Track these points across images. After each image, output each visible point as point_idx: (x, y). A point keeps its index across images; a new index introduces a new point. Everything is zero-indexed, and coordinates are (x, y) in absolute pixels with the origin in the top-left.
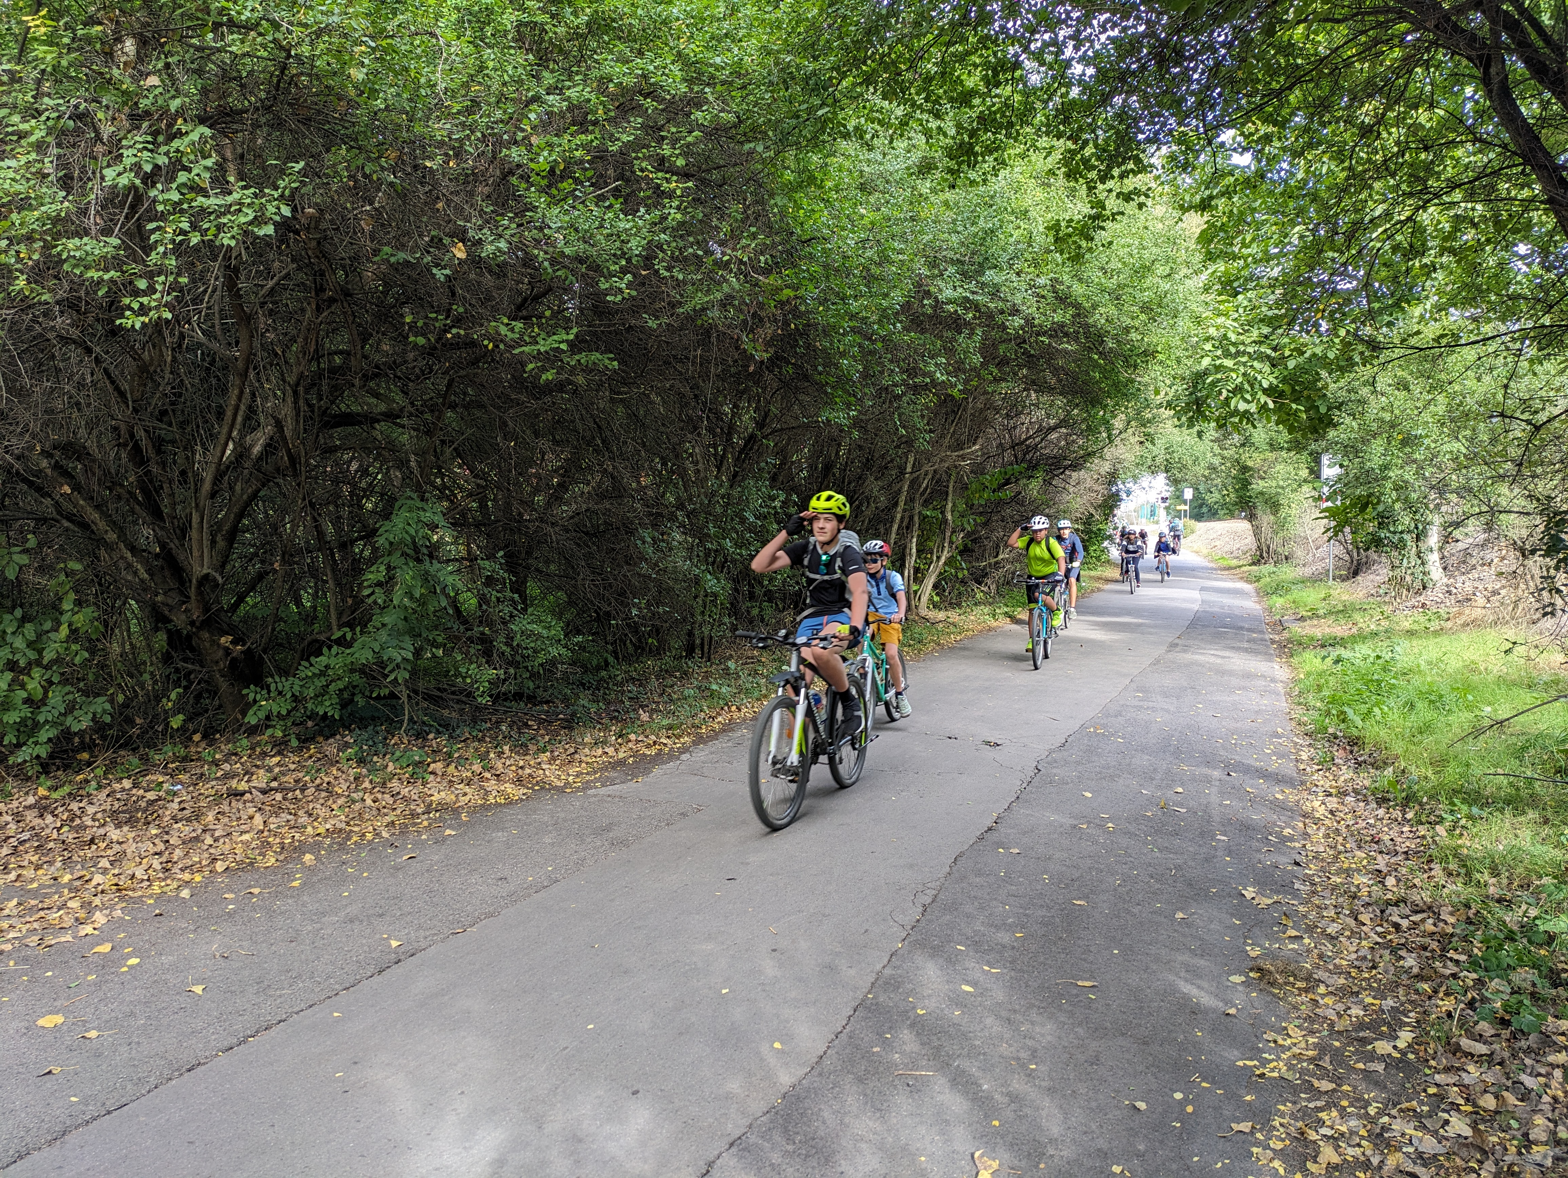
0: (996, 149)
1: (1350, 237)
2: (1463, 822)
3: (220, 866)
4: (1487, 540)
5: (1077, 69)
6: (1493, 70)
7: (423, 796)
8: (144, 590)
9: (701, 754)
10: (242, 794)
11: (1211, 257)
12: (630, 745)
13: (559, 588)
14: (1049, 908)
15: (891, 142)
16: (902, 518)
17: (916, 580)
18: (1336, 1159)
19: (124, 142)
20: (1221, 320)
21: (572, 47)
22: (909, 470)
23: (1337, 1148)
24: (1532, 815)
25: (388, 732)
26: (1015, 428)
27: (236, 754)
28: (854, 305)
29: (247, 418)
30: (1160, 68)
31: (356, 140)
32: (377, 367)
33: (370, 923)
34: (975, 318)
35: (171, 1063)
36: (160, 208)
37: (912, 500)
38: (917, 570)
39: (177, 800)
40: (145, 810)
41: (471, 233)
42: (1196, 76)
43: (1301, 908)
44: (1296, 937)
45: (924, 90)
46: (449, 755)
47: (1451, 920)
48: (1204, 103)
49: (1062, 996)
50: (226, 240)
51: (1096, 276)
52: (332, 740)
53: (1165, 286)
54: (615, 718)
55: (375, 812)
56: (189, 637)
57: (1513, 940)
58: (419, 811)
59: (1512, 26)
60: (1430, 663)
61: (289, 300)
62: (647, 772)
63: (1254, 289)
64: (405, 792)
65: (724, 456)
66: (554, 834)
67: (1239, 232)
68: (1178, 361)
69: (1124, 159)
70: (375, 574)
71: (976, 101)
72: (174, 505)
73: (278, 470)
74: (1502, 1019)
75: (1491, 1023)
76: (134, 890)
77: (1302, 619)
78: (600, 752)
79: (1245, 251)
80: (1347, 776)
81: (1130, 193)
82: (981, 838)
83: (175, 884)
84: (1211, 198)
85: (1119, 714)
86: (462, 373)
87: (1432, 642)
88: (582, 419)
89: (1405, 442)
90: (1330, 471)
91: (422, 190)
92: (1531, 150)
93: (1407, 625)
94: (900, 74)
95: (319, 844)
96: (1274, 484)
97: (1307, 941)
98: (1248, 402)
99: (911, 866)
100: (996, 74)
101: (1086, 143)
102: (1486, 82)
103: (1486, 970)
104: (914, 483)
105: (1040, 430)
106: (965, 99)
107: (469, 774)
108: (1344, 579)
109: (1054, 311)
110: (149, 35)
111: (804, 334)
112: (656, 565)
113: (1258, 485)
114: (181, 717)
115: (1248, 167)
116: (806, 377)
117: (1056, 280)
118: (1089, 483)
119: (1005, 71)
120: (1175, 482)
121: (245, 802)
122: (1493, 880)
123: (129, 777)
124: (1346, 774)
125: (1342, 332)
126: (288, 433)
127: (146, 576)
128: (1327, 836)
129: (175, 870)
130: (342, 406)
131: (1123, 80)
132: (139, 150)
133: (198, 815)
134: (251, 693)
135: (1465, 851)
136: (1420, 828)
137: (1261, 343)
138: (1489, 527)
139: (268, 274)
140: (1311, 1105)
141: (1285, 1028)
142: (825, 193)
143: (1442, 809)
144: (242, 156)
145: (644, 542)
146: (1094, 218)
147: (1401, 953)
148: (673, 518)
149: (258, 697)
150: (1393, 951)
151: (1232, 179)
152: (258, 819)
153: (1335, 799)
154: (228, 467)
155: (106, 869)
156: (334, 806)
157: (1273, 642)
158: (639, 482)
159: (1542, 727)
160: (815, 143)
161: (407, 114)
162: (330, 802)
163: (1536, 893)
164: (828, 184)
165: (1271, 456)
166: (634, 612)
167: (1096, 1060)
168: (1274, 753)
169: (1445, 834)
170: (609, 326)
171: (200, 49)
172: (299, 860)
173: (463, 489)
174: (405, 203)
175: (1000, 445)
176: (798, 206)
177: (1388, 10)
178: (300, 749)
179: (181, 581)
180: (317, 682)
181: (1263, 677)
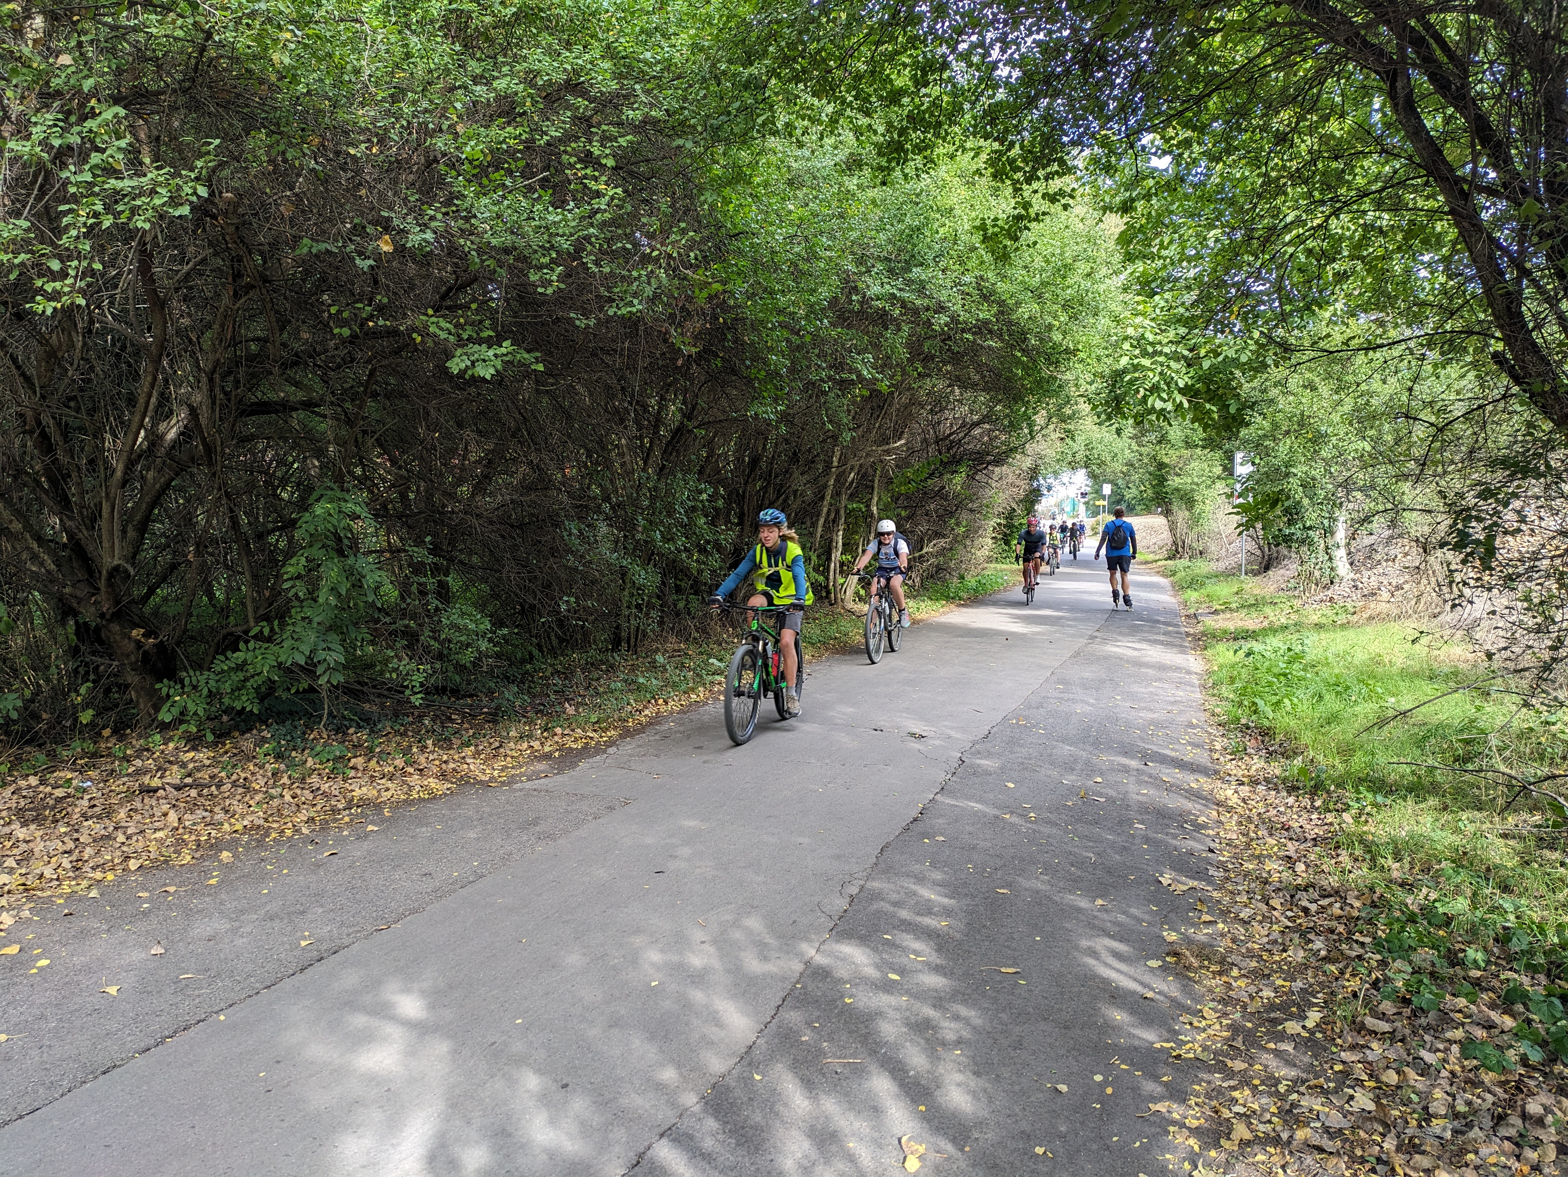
0: (926, 148)
1: (1265, 241)
2: (1368, 809)
3: (133, 865)
4: (1391, 537)
5: (1003, 71)
6: (1399, 85)
7: (343, 792)
8: (51, 581)
9: (629, 747)
10: (155, 790)
11: (1130, 258)
12: (556, 738)
13: (483, 580)
14: (973, 897)
15: (821, 139)
16: (829, 511)
17: (841, 573)
18: (1248, 1135)
19: (34, 120)
20: (1139, 320)
21: (499, 35)
22: (835, 464)
23: (1249, 1125)
24: (1433, 801)
25: (307, 726)
26: (939, 423)
27: (148, 750)
28: (782, 300)
29: (160, 405)
30: (1084, 72)
31: (278, 125)
32: (296, 355)
33: (291, 921)
34: (901, 314)
35: (85, 1066)
36: (72, 190)
37: (838, 494)
38: (842, 564)
39: (87, 797)
40: (53, 808)
41: (396, 222)
42: (1118, 81)
43: (1216, 894)
44: (1210, 922)
45: (854, 88)
46: (371, 749)
47: (1357, 904)
48: (1125, 110)
49: (986, 983)
50: (141, 223)
51: (1019, 274)
52: (248, 735)
53: (1086, 285)
54: (541, 711)
55: (294, 809)
56: (97, 630)
57: (1414, 922)
58: (340, 806)
59: (1418, 42)
60: (1337, 656)
61: (204, 285)
62: (573, 765)
63: (1171, 290)
64: (325, 787)
65: (650, 449)
66: (479, 828)
67: (1158, 234)
68: (1099, 360)
69: (1049, 161)
70: (295, 566)
71: (906, 100)
72: (82, 493)
73: (192, 459)
74: (1404, 998)
75: (1393, 1002)
76: (42, 890)
77: (1216, 612)
78: (525, 745)
79: (1164, 253)
80: (1258, 766)
81: (1055, 194)
82: (907, 829)
83: (85, 884)
84: (1132, 200)
85: (1040, 706)
86: (385, 362)
87: (1339, 635)
88: (508, 409)
90: (1243, 470)
91: (345, 176)
92: (1434, 161)
93: (1315, 618)
94: (830, 72)
95: (236, 841)
96: (1189, 480)
97: (1220, 925)
98: (1165, 401)
99: (838, 857)
100: (925, 74)
101: (1012, 144)
102: (1392, 95)
103: (1390, 951)
104: (841, 478)
105: (963, 425)
106: (894, 97)
107: (391, 769)
108: (1256, 574)
109: (979, 308)
110: (61, 12)
111: (732, 328)
112: (582, 557)
113: (1174, 482)
114: (91, 712)
115: (1166, 170)
116: (734, 372)
117: (982, 277)
118: (1011, 478)
119: (933, 72)
120: (1092, 476)
121: (158, 799)
122: (1397, 865)
123: (35, 774)
124: (1257, 764)
125: (1256, 334)
126: (203, 421)
127: (53, 567)
128: (1240, 823)
129: (86, 868)
130: (259, 394)
131: (1048, 83)
132: (50, 127)
133: (108, 812)
134: (163, 687)
135: (1370, 837)
136: (1328, 815)
137: (1178, 343)
138: (1393, 524)
139: (183, 258)
140: (1225, 1085)
141: (1201, 1011)
142: (754, 188)
143: (1349, 795)
144: (158, 139)
145: (570, 535)
146: (1019, 218)
147: (1309, 936)
148: (598, 510)
149: (172, 691)
150: (1303, 935)
151: (1152, 182)
152: (173, 817)
153: (1247, 788)
154: (140, 456)
155: (12, 868)
156: (251, 802)
157: (1188, 634)
158: (564, 475)
159: (1442, 717)
160: (744, 140)
161: (330, 100)
162: (247, 799)
163: (1436, 878)
164: (757, 180)
165: (1187, 453)
166: (564, 607)
167: (1019, 1045)
168: (1190, 743)
169: (1351, 821)
170: (535, 317)
171: (113, 28)
172: (216, 857)
173: (384, 480)
174: (327, 190)
175: (925, 440)
176: (727, 201)
177: (1301, 23)
178: (215, 744)
179: (90, 572)
180: (234, 677)
181: (1178, 669)
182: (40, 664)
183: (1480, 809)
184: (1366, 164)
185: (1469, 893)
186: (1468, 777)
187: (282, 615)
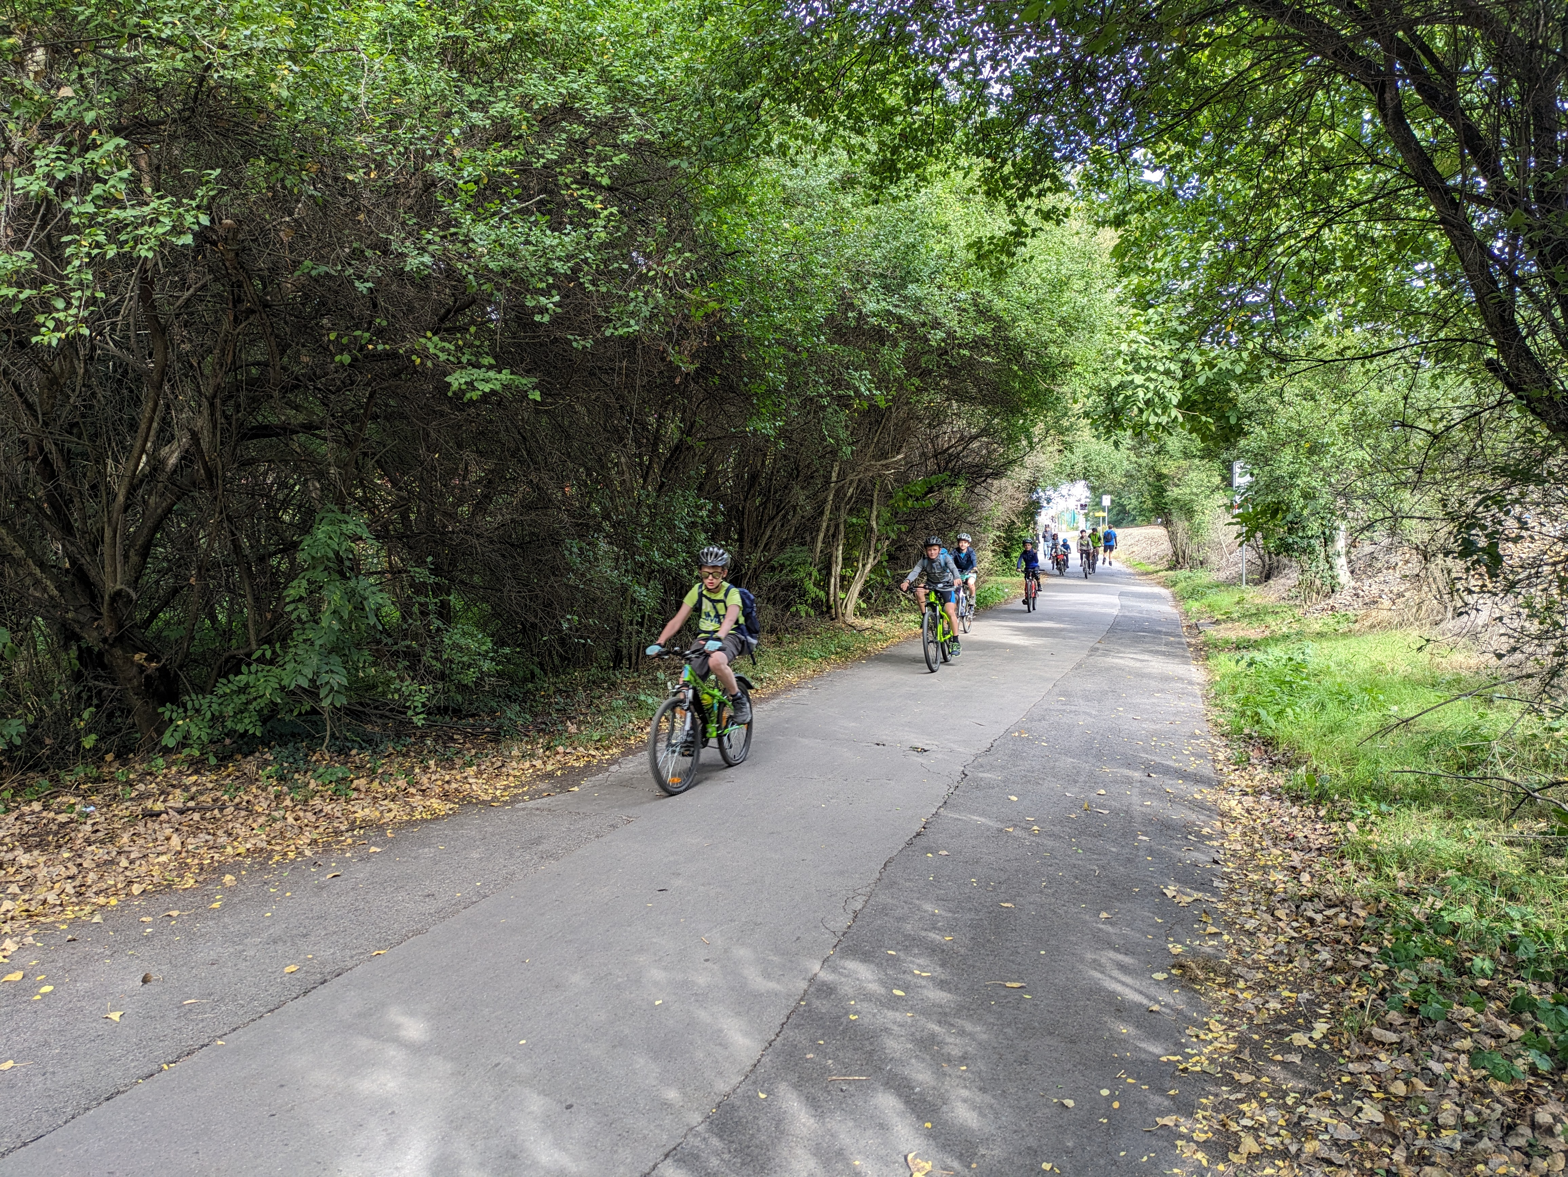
0: (918, 166)
1: (1259, 253)
2: (1373, 818)
3: (136, 889)
4: (1392, 545)
5: (995, 88)
6: (1388, 96)
7: (346, 813)
8: (54, 607)
9: (630, 765)
10: (158, 815)
11: (1124, 272)
12: (558, 757)
13: (484, 599)
14: (977, 911)
15: (815, 158)
16: (828, 527)
17: (842, 587)
18: (1256, 1149)
19: (36, 152)
20: (1133, 334)
21: (495, 60)
22: (834, 479)
23: (1257, 1138)
24: (1437, 809)
25: (309, 748)
26: (937, 437)
27: (151, 774)
28: (779, 318)
29: (161, 430)
30: (1075, 88)
31: (276, 152)
32: (297, 379)
33: (294, 944)
34: (898, 330)
35: (88, 1092)
36: (75, 221)
37: (838, 509)
38: (843, 578)
39: (90, 822)
40: (56, 834)
41: (394, 246)
42: (1109, 96)
43: (1220, 906)
44: (1215, 934)
45: (847, 107)
46: (373, 771)
47: (1363, 913)
48: (1116, 125)
49: (991, 998)
50: (144, 252)
51: (1015, 290)
52: (250, 758)
53: (1082, 300)
54: (543, 730)
55: (297, 831)
56: (100, 654)
57: (1421, 931)
58: (343, 828)
59: (1405, 54)
60: (1339, 664)
61: (205, 311)
62: (575, 784)
63: (1166, 302)
64: (328, 809)
65: (649, 467)
66: (482, 848)
67: (1152, 247)
68: (1095, 374)
69: (1041, 177)
70: (297, 588)
71: (898, 119)
72: (84, 519)
73: (194, 483)
74: (1411, 1008)
75: (1400, 1012)
76: (46, 915)
77: (1217, 622)
78: (527, 764)
79: (1158, 265)
80: (1262, 776)
81: (1049, 212)
82: (910, 844)
83: (88, 909)
84: (1125, 214)
85: (1042, 718)
86: (385, 384)
87: (1341, 644)
88: (507, 430)
89: (1312, 451)
90: (1241, 480)
91: (343, 201)
92: (1424, 172)
93: (1317, 627)
94: (822, 92)
95: (239, 865)
96: (1188, 491)
97: (1226, 937)
98: (1160, 415)
99: (842, 873)
100: (916, 92)
101: (1004, 161)
102: (1381, 107)
103: (1396, 961)
104: (839, 492)
105: (962, 438)
106: (887, 116)
107: (394, 790)
108: (1257, 583)
109: (976, 324)
110: (61, 45)
111: (729, 346)
112: (583, 575)
113: (1173, 492)
114: (93, 737)
115: (1160, 183)
116: (732, 389)
117: (978, 293)
118: (1010, 491)
119: (925, 90)
120: (1093, 489)
121: (161, 823)
122: (1402, 874)
123: (38, 800)
124: (1261, 773)
125: (1251, 346)
126: (204, 446)
127: (56, 592)
128: (1244, 834)
129: (90, 893)
130: (260, 418)
131: (1039, 99)
132: (53, 160)
133: (112, 837)
134: (167, 710)
135: (1375, 846)
136: (1332, 824)
137: (1172, 358)
138: (1392, 532)
139: (184, 285)
140: (1232, 1097)
141: (1207, 1023)
142: (749, 207)
143: (1353, 804)
144: (158, 168)
145: (571, 553)
146: (1014, 234)
147: (1315, 947)
148: (599, 529)
149: (174, 715)
150: (1309, 946)
151: (1145, 196)
152: (176, 841)
153: (1251, 798)
154: (142, 481)
155: (15, 895)
156: (254, 825)
157: (1189, 645)
158: (564, 494)
159: (1445, 724)
160: (739, 160)
161: (328, 127)
162: (250, 821)
163: (1442, 886)
164: (752, 199)
165: (1185, 463)
166: (565, 625)
167: (1024, 1060)
168: (1193, 754)
169: (1355, 830)
170: (534, 338)
171: (115, 60)
172: (219, 880)
173: (385, 501)
174: (325, 214)
175: (923, 454)
176: (722, 221)
177: (1288, 36)
178: (218, 767)
179: (93, 598)
180: (236, 700)
181: (1181, 679)
182: (43, 689)
183: (1485, 817)
184: (1358, 175)
185: (1475, 901)
186: (1472, 785)
187: (285, 638)
